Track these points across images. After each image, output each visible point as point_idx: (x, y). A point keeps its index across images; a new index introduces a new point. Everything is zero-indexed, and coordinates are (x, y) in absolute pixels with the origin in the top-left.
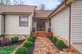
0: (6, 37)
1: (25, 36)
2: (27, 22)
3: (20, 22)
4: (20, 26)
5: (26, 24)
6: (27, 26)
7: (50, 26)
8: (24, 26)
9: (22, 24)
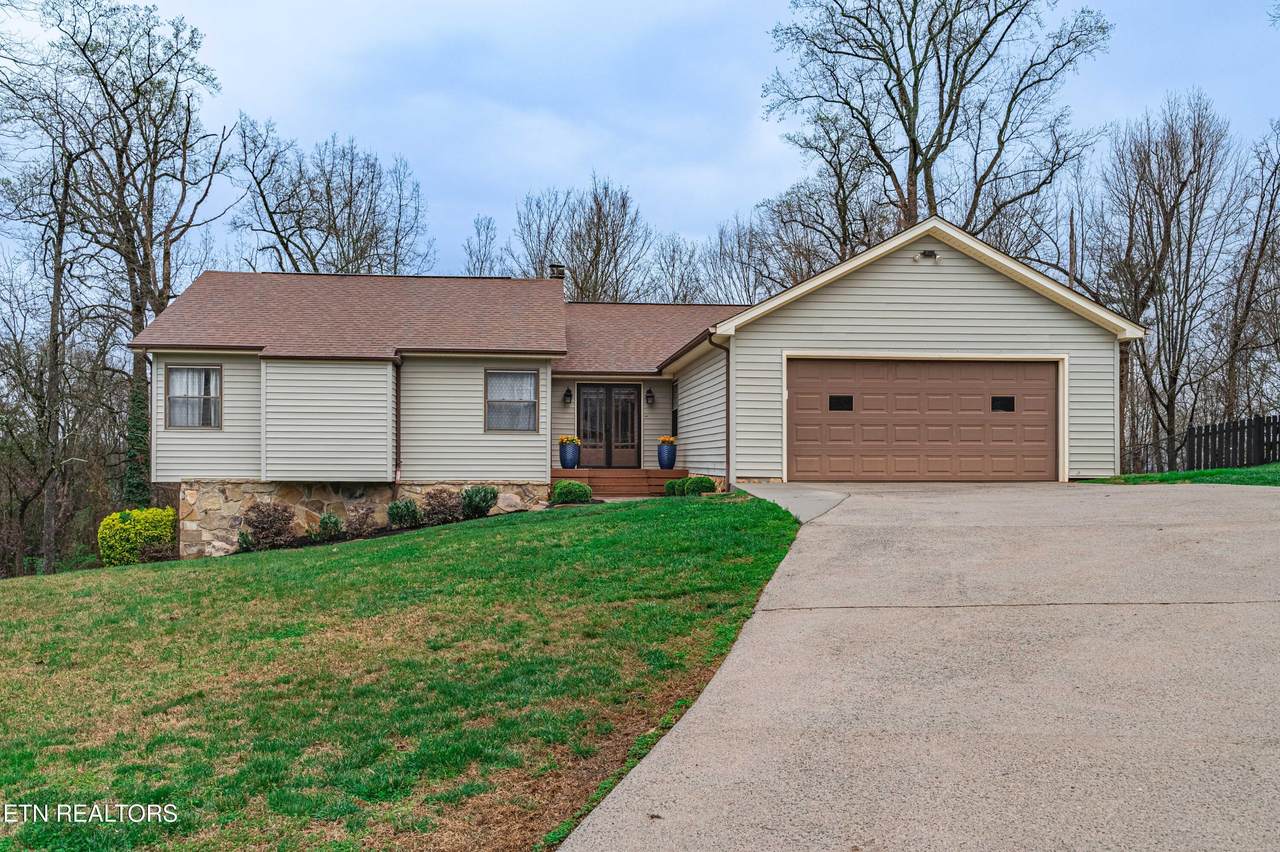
0: (405, 494)
1: (523, 489)
2: (534, 407)
3: (491, 407)
4: (489, 428)
5: (523, 420)
6: (535, 429)
7: (675, 433)
8: (512, 430)
9: (500, 418)
